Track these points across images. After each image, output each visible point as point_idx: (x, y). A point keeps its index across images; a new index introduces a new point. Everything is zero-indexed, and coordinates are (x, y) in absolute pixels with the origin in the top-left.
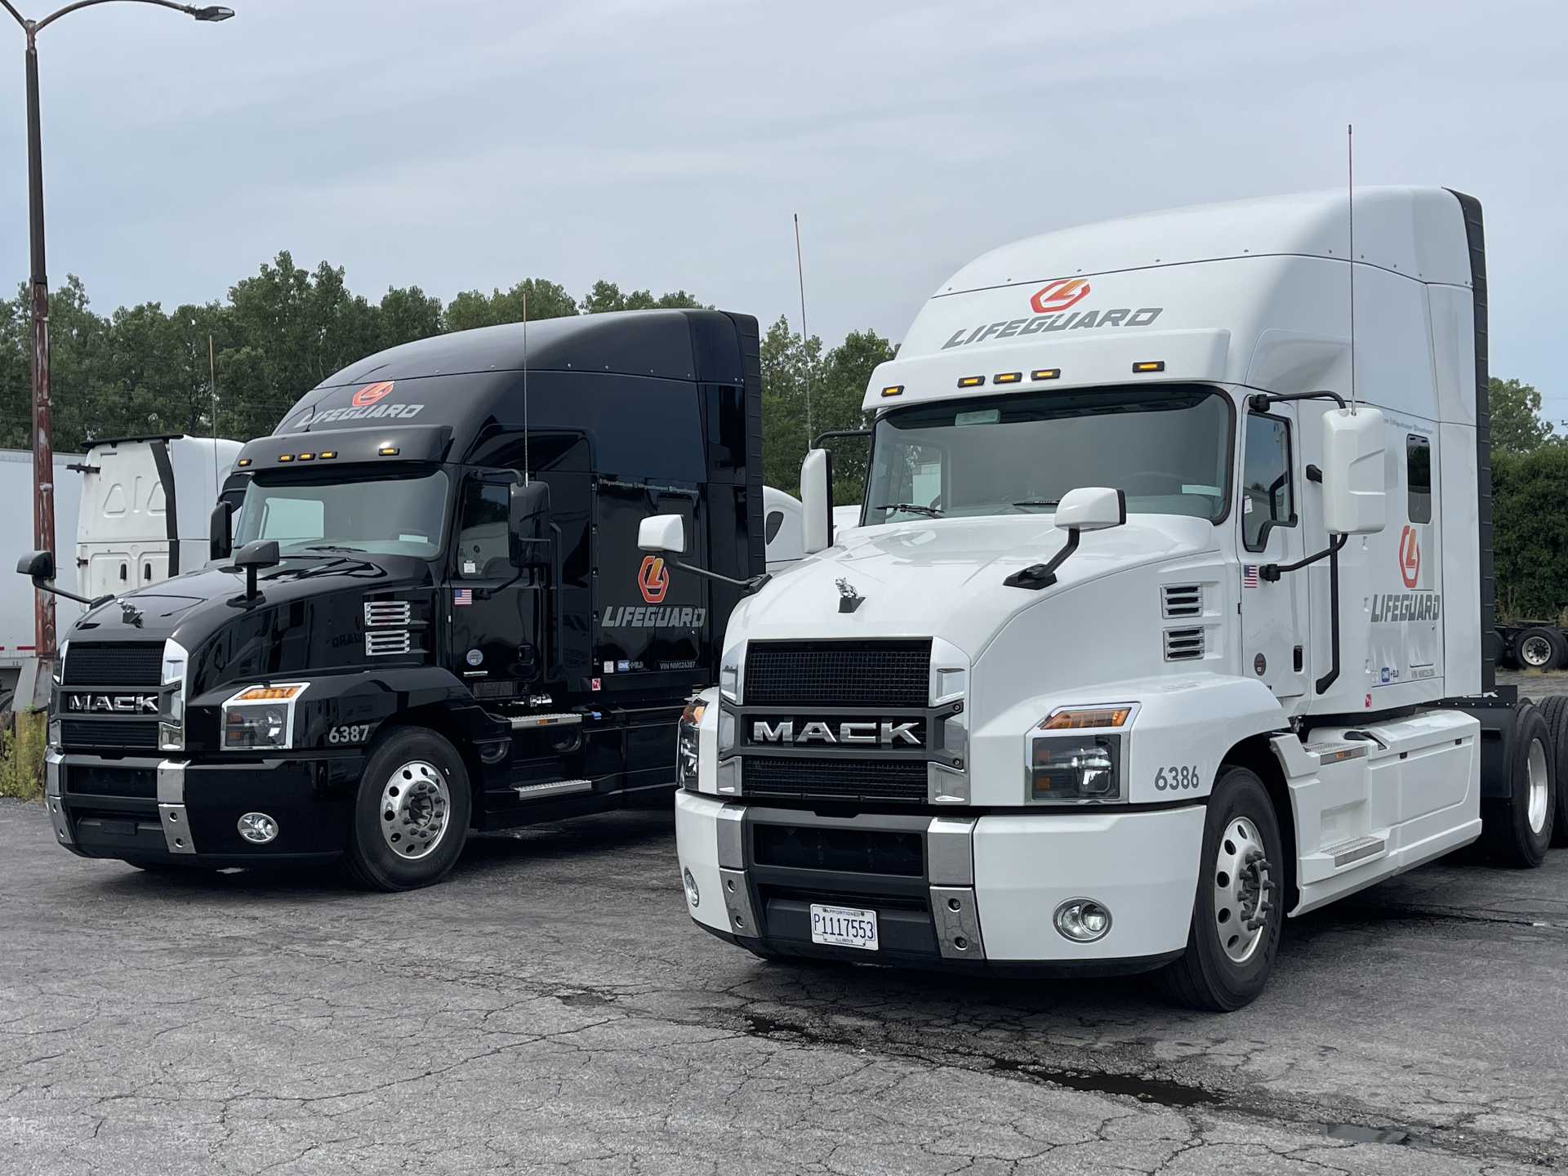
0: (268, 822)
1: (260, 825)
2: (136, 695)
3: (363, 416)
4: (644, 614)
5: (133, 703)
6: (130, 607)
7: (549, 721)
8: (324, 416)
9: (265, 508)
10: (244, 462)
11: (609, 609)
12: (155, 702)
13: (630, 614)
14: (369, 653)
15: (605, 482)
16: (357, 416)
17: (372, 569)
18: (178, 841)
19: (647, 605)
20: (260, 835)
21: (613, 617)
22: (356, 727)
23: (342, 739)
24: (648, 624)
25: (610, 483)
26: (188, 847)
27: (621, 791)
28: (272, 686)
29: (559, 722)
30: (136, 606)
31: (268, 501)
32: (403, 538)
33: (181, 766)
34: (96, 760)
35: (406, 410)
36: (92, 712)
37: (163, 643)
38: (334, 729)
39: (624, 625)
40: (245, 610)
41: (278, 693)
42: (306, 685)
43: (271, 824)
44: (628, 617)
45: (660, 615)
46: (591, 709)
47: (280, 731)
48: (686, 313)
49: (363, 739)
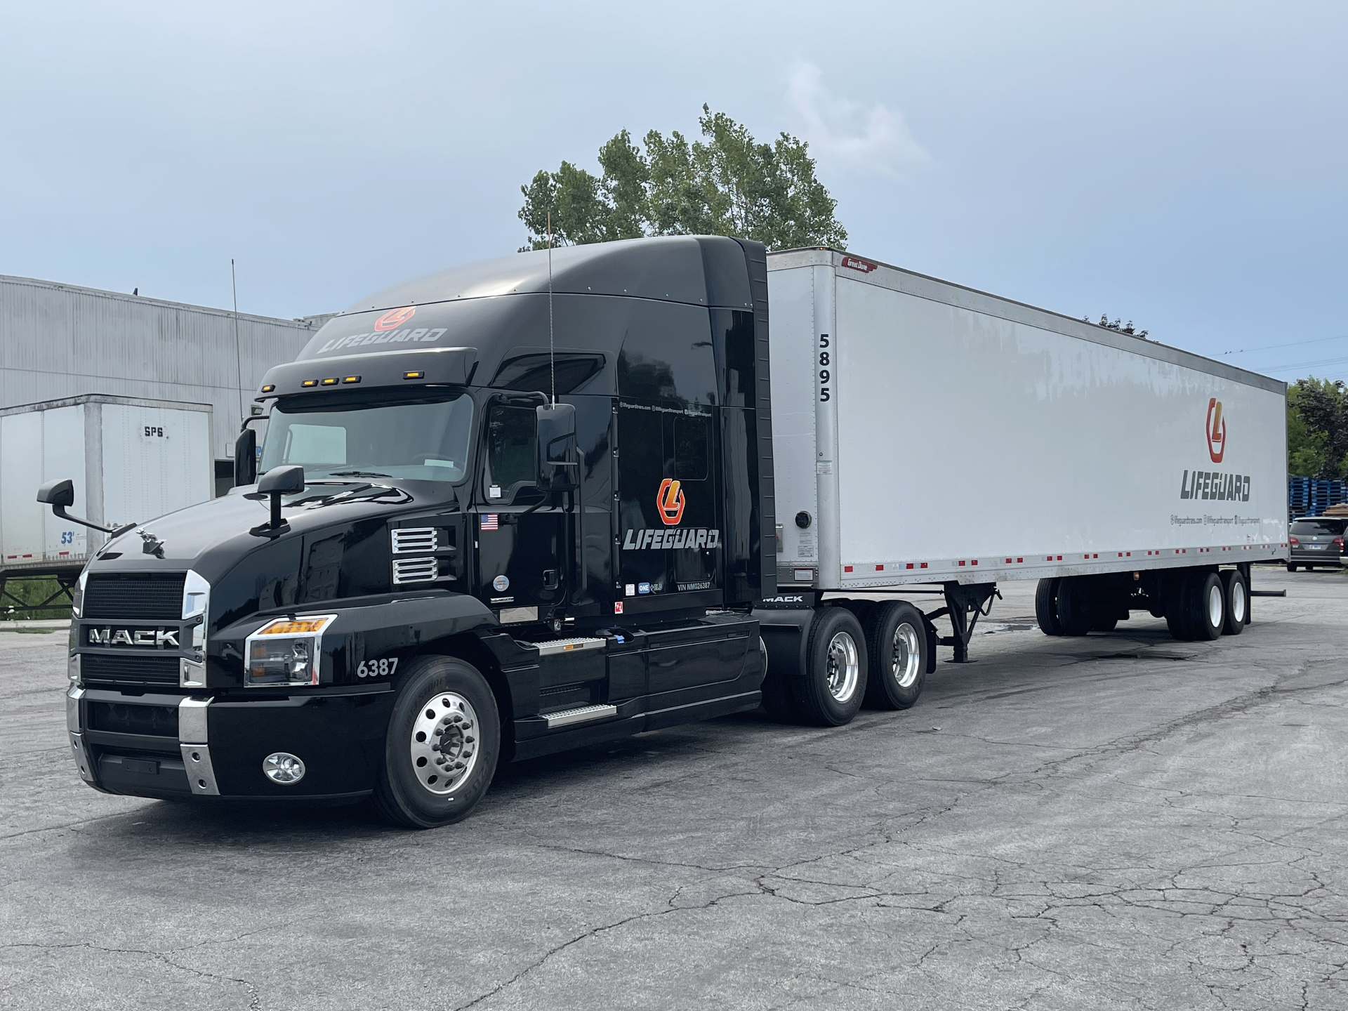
0: (295, 762)
1: (286, 766)
2: (156, 629)
3: (385, 341)
4: (663, 536)
5: (154, 637)
6: (150, 537)
7: (575, 646)
8: (347, 342)
9: (289, 434)
10: (268, 388)
11: (630, 532)
12: (176, 636)
13: (650, 536)
14: (396, 581)
15: (625, 405)
16: (380, 341)
17: (399, 495)
18: (201, 782)
19: (666, 527)
20: (287, 776)
21: (634, 540)
22: (384, 660)
23: (371, 673)
24: (666, 546)
25: (629, 406)
26: (212, 789)
27: (643, 715)
28: (297, 618)
29: (585, 648)
30: (156, 536)
31: (292, 427)
32: (428, 462)
33: (204, 704)
34: (115, 696)
35: (429, 334)
36: (112, 646)
37: (185, 574)
38: (363, 663)
39: (644, 547)
40: (270, 539)
41: (304, 626)
42: (333, 618)
43: (297, 763)
44: (647, 540)
45: (677, 537)
46: (614, 632)
47: (306, 667)
48: (698, 239)
49: (392, 672)
